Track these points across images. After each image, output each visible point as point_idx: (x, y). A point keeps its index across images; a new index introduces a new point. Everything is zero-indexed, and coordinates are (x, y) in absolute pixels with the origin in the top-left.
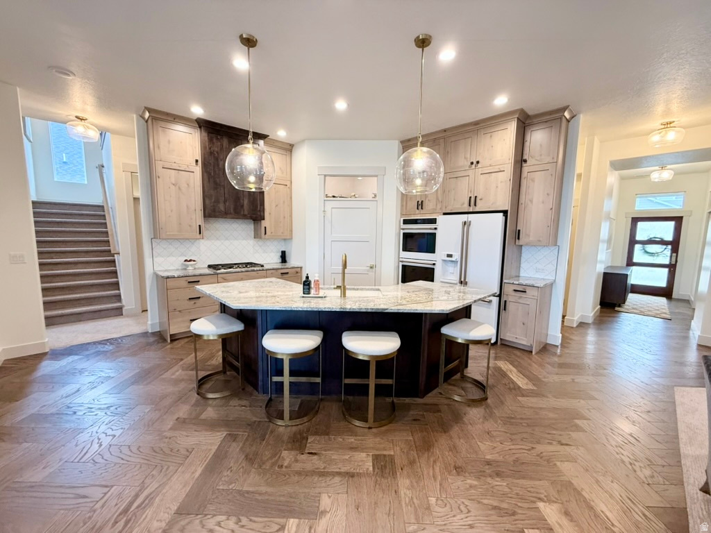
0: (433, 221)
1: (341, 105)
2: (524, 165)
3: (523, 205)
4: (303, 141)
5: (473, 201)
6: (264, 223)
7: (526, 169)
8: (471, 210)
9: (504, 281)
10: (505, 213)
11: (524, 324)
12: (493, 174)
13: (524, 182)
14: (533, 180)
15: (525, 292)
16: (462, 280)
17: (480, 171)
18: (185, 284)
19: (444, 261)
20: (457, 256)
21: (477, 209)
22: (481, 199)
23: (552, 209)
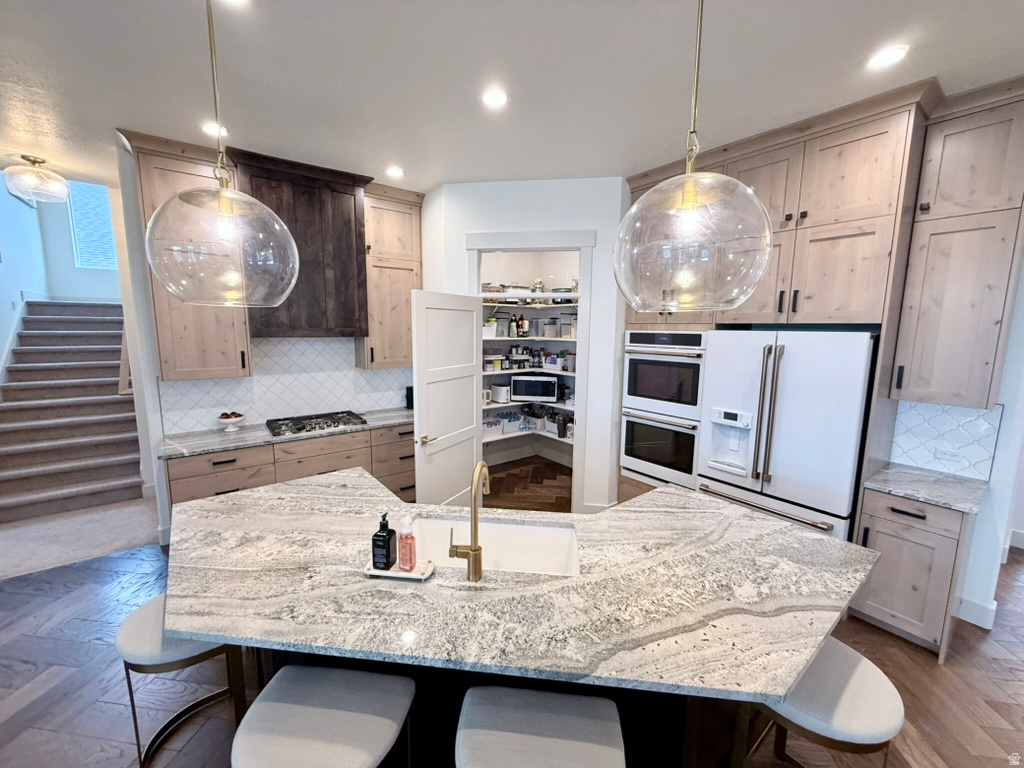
0: (695, 340)
1: (494, 98)
2: (920, 216)
3: (915, 312)
4: (438, 187)
5: (788, 300)
6: (369, 342)
7: (925, 226)
8: (783, 320)
9: (866, 483)
10: (874, 329)
11: (915, 589)
12: (842, 241)
13: (918, 260)
14: (946, 254)
15: (923, 518)
16: (760, 470)
17: (809, 234)
18: (208, 467)
19: (716, 424)
20: (748, 418)
21: (798, 319)
22: (809, 298)
23: (1000, 322)
